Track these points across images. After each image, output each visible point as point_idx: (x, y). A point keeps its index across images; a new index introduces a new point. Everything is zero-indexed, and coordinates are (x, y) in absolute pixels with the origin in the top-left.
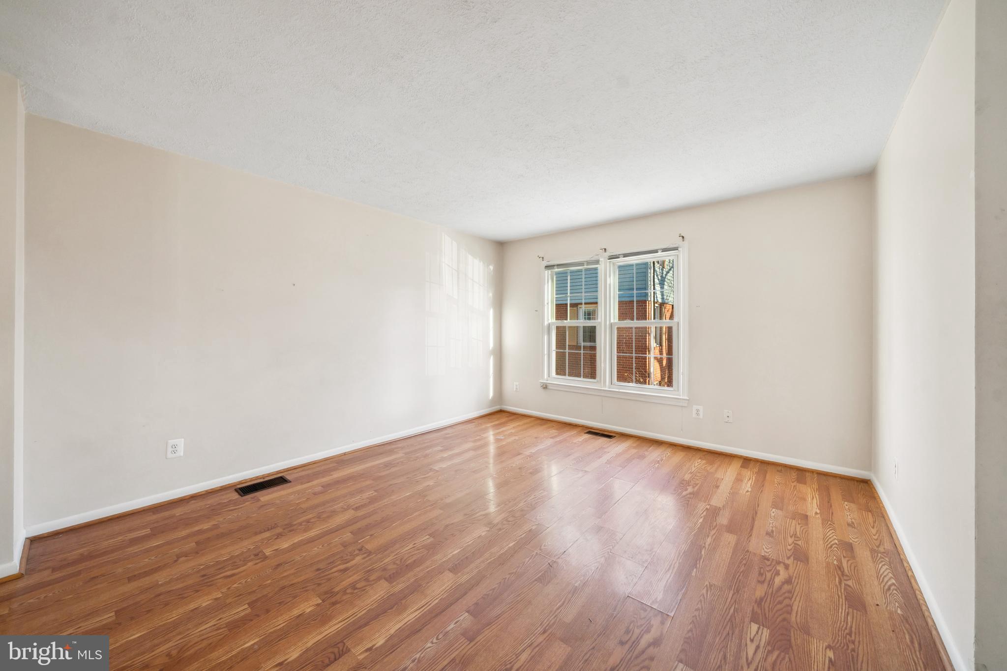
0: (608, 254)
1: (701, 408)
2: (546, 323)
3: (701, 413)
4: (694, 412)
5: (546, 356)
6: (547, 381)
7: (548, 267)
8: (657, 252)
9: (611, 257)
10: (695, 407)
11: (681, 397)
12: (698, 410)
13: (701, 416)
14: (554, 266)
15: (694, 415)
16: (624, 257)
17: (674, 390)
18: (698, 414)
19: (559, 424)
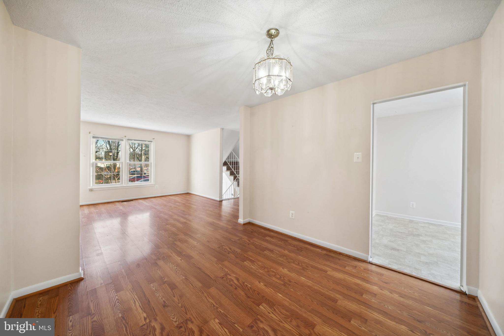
0: (127, 138)
4: (156, 187)
5: (91, 177)
11: (152, 183)
17: (150, 182)
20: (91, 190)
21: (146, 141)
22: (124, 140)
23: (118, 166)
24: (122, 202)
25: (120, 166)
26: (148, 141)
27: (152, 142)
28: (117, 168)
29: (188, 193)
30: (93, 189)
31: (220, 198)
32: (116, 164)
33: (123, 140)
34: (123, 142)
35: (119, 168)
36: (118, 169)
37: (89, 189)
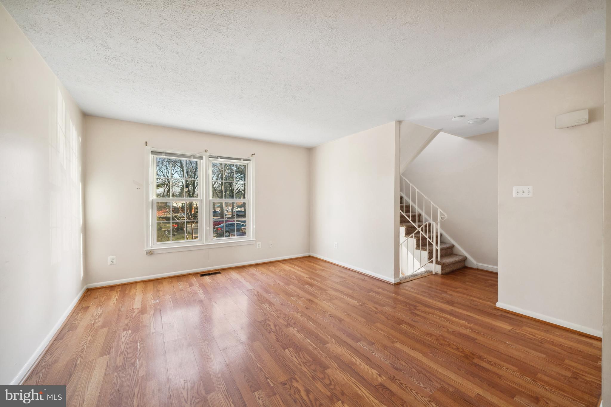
0: (208, 154)
1: (260, 243)
2: (150, 199)
3: (260, 245)
4: (258, 246)
5: (150, 227)
6: (152, 248)
7: (153, 152)
8: (241, 160)
9: (211, 157)
10: (258, 243)
11: (252, 240)
12: (259, 245)
13: (260, 247)
14: (162, 153)
15: (257, 247)
16: (221, 158)
17: (248, 237)
18: (259, 247)
19: (168, 279)
20: (150, 253)
21: (240, 159)
22: (204, 157)
23: (195, 206)
24: (202, 275)
25: (198, 205)
26: (244, 160)
27: (250, 160)
28: (193, 208)
29: (310, 257)
30: (153, 252)
31: (395, 278)
32: (192, 202)
33: (201, 158)
34: (202, 160)
35: (197, 208)
36: (195, 209)
37: (146, 251)
